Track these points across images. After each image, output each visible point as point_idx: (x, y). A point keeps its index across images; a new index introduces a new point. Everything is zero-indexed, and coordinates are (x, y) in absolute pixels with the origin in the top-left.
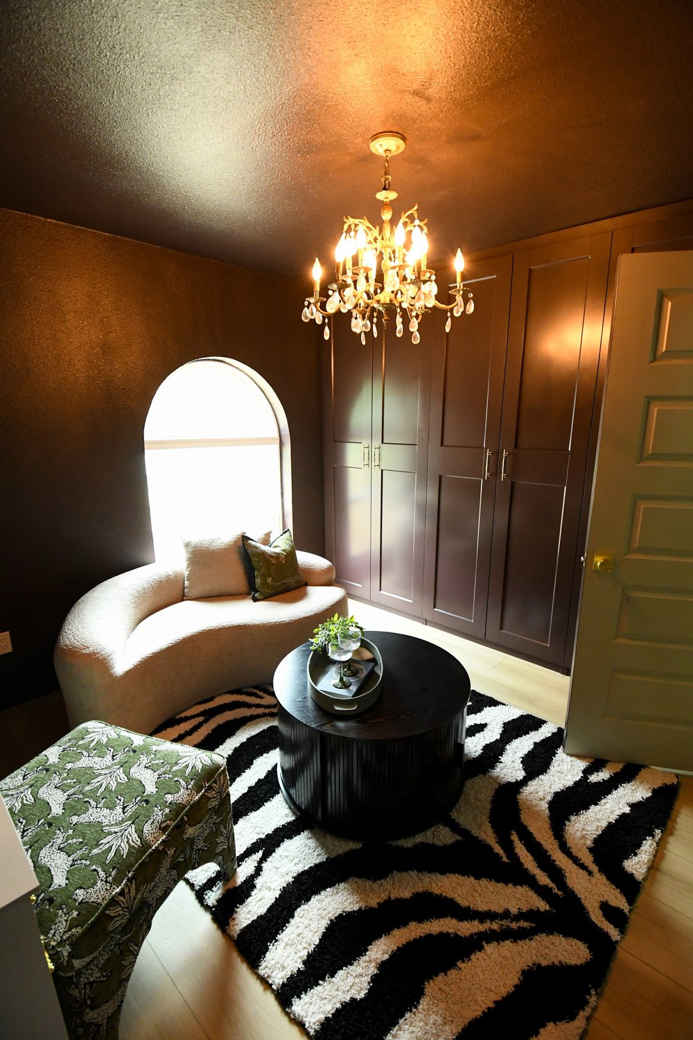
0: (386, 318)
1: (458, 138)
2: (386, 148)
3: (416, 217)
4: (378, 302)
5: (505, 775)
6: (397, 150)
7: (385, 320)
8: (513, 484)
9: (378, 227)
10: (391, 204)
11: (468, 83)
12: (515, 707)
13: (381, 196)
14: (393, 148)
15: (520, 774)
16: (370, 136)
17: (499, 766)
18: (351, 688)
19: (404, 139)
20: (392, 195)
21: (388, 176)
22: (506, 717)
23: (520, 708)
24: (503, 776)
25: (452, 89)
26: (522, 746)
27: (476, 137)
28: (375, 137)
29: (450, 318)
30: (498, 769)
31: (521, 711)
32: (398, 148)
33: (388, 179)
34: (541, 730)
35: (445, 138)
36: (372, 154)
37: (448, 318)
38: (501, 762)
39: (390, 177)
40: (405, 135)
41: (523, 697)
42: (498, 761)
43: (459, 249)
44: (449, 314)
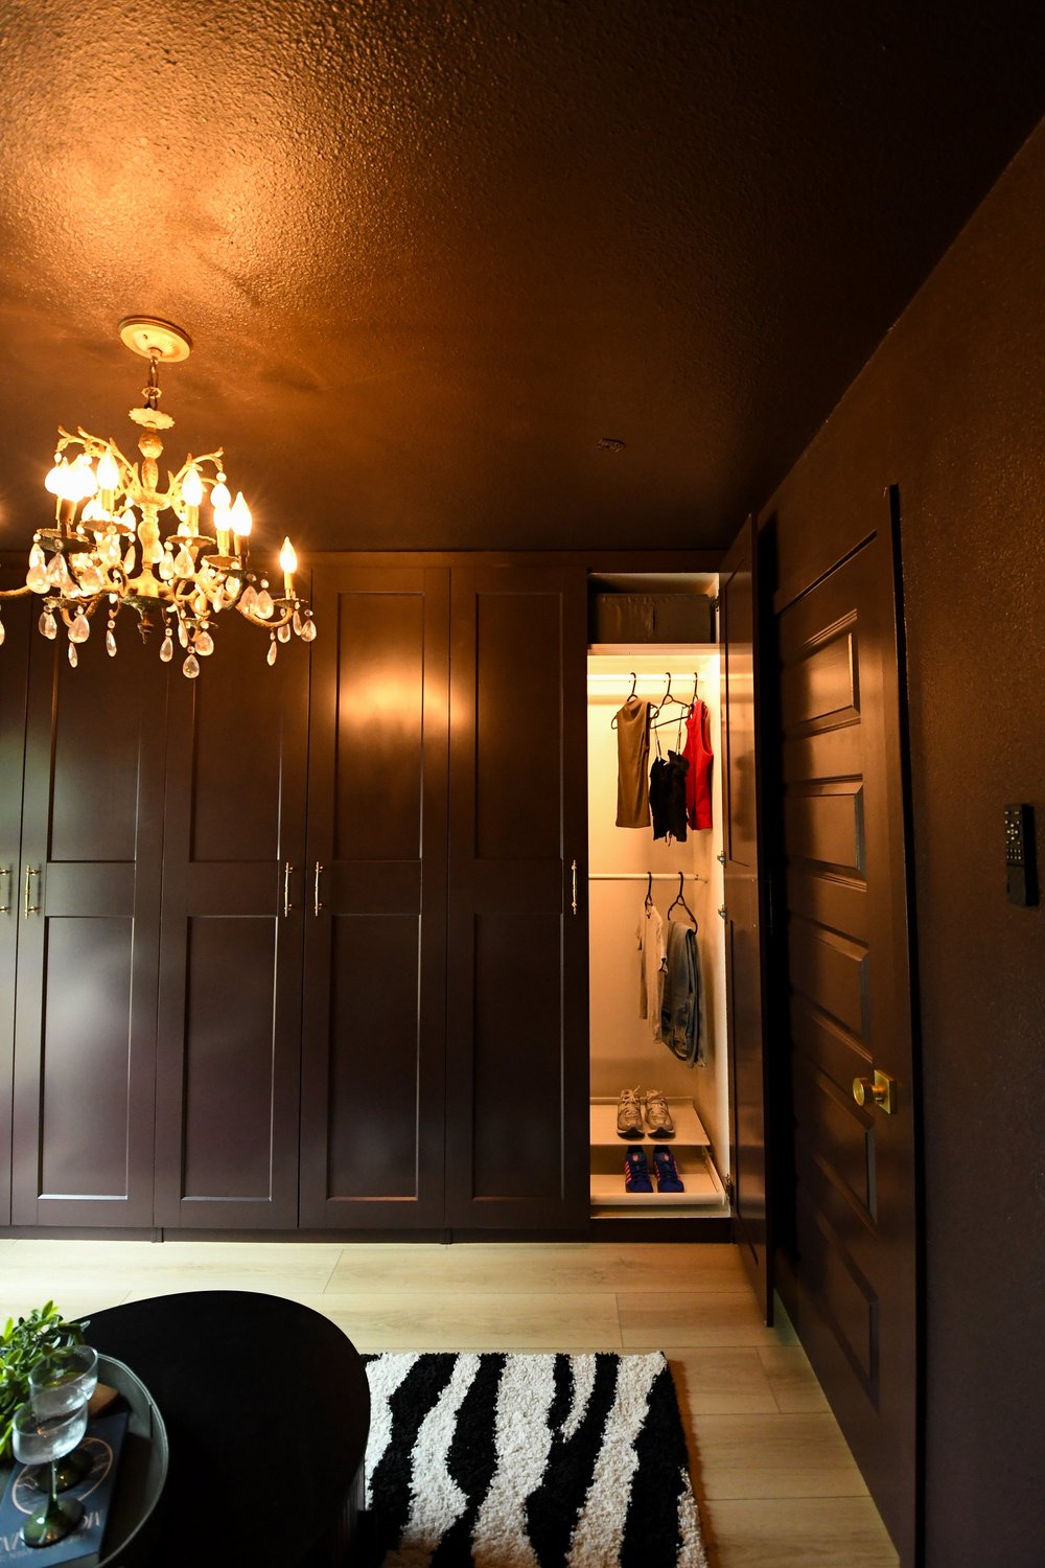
0: (146, 623)
1: (279, 377)
2: (154, 344)
3: (220, 469)
4: (133, 592)
5: (433, 1520)
6: (172, 356)
7: (144, 627)
8: (334, 920)
9: (136, 464)
10: (161, 435)
11: (329, 305)
12: (396, 1350)
13: (139, 416)
14: (168, 349)
15: (457, 1501)
16: (126, 314)
17: (415, 1504)
18: (88, 1522)
19: (190, 342)
20: (164, 422)
21: (155, 389)
22: (390, 1383)
23: (405, 1349)
24: (429, 1525)
25: (301, 303)
26: (438, 1430)
27: (307, 387)
28: (136, 319)
29: (274, 644)
30: (416, 1515)
31: (408, 1355)
32: (177, 352)
33: (156, 393)
34: (456, 1375)
35: (258, 369)
36: (121, 345)
37: (271, 642)
38: (415, 1496)
39: (160, 392)
40: (194, 339)
41: (403, 1323)
42: (408, 1495)
43: (287, 539)
44: (272, 637)
